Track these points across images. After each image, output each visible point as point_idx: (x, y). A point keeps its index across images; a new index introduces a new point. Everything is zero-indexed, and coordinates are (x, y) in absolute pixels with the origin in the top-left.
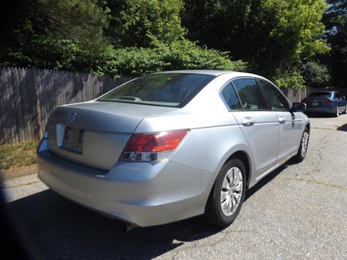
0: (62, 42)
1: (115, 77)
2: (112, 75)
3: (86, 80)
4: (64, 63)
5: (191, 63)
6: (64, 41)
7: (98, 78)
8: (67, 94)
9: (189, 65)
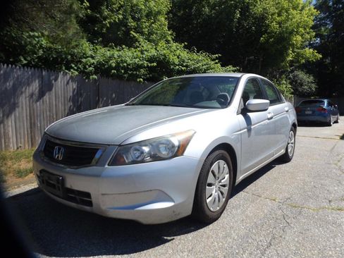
0: (30, 35)
1: (91, 77)
2: (88, 75)
3: (56, 79)
4: (29, 59)
5: (178, 65)
6: (32, 34)
7: (71, 77)
8: (32, 95)
9: (177, 67)
